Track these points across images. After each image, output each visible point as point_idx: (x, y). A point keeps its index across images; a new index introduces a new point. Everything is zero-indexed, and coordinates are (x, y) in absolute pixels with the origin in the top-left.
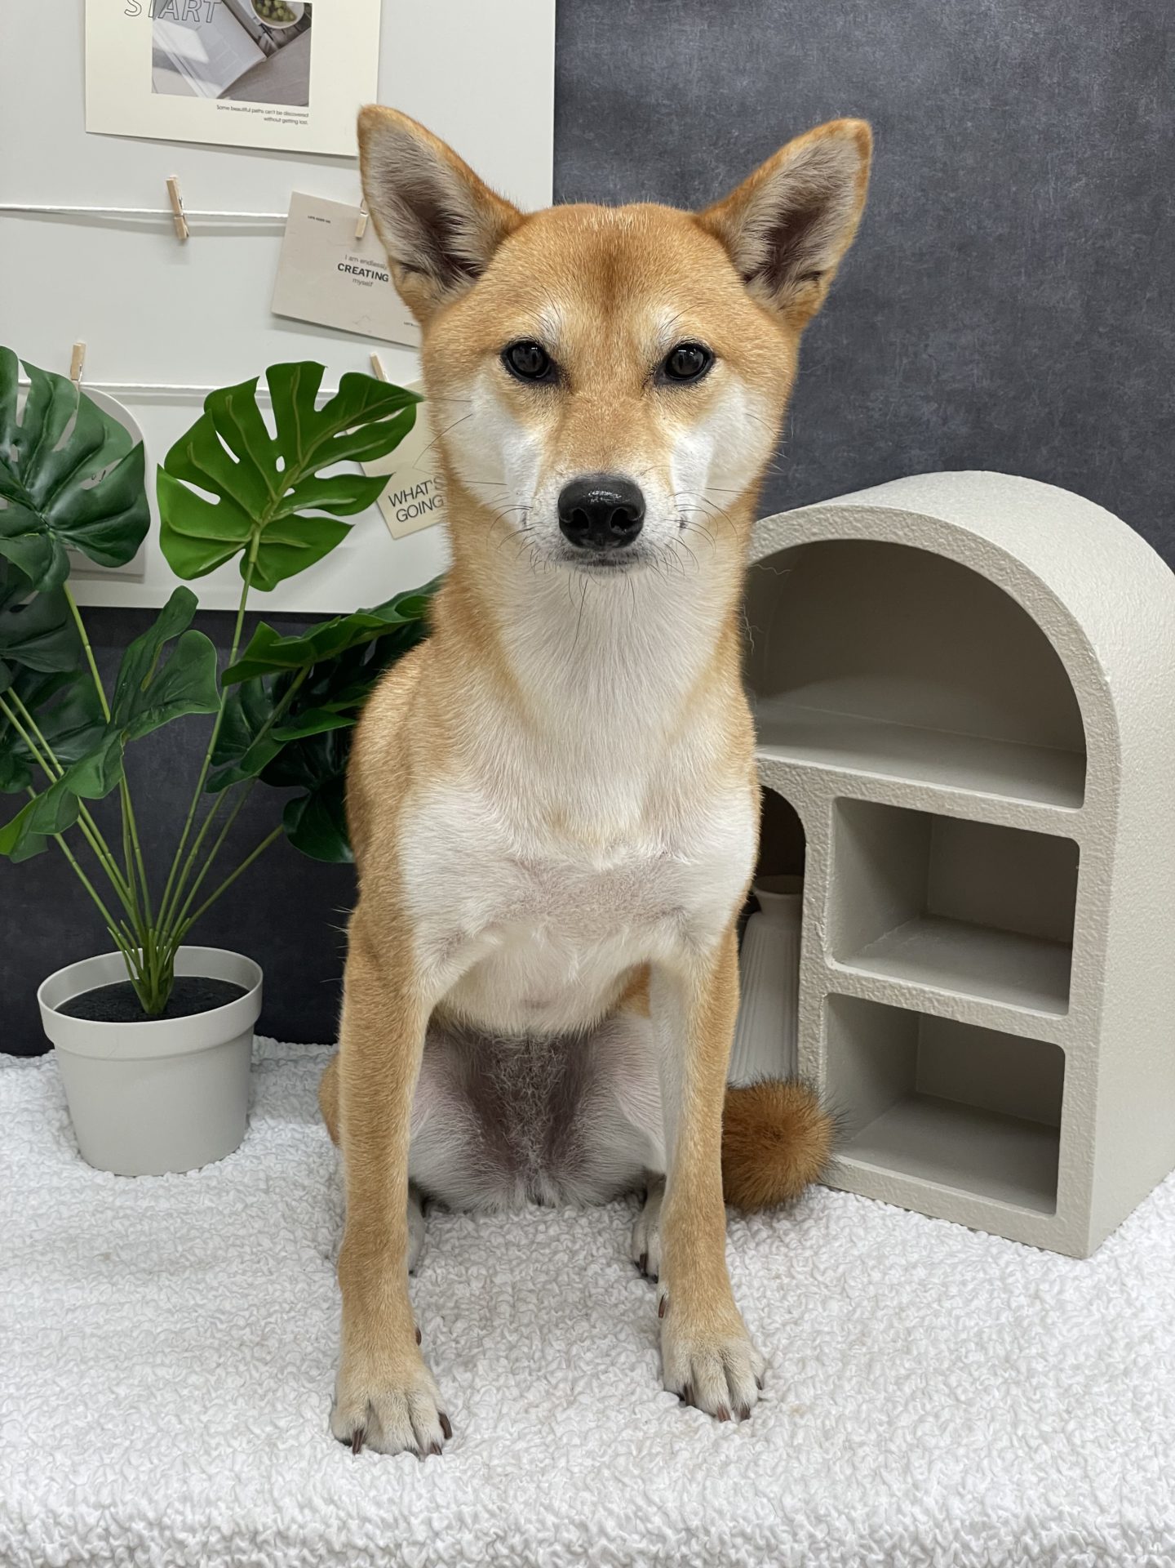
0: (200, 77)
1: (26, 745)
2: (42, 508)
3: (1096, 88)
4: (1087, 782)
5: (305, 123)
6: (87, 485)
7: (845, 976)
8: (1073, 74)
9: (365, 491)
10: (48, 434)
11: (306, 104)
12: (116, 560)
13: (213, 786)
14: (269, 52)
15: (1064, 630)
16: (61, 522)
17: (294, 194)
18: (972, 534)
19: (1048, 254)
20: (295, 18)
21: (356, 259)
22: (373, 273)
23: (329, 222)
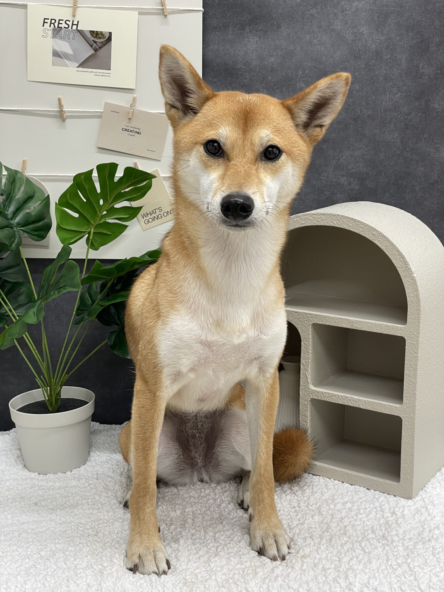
0: (70, 60)
1: (5, 310)
2: (11, 219)
3: (403, 60)
4: (408, 315)
5: (109, 76)
6: (28, 211)
7: (317, 392)
8: (395, 55)
9: (133, 213)
10: (14, 192)
11: (110, 69)
12: (39, 239)
13: (77, 323)
14: (96, 50)
15: (398, 257)
16: (18, 224)
17: (106, 103)
18: (362, 222)
19: (387, 122)
20: (105, 38)
21: (129, 126)
22: (135, 131)
23: (118, 113)
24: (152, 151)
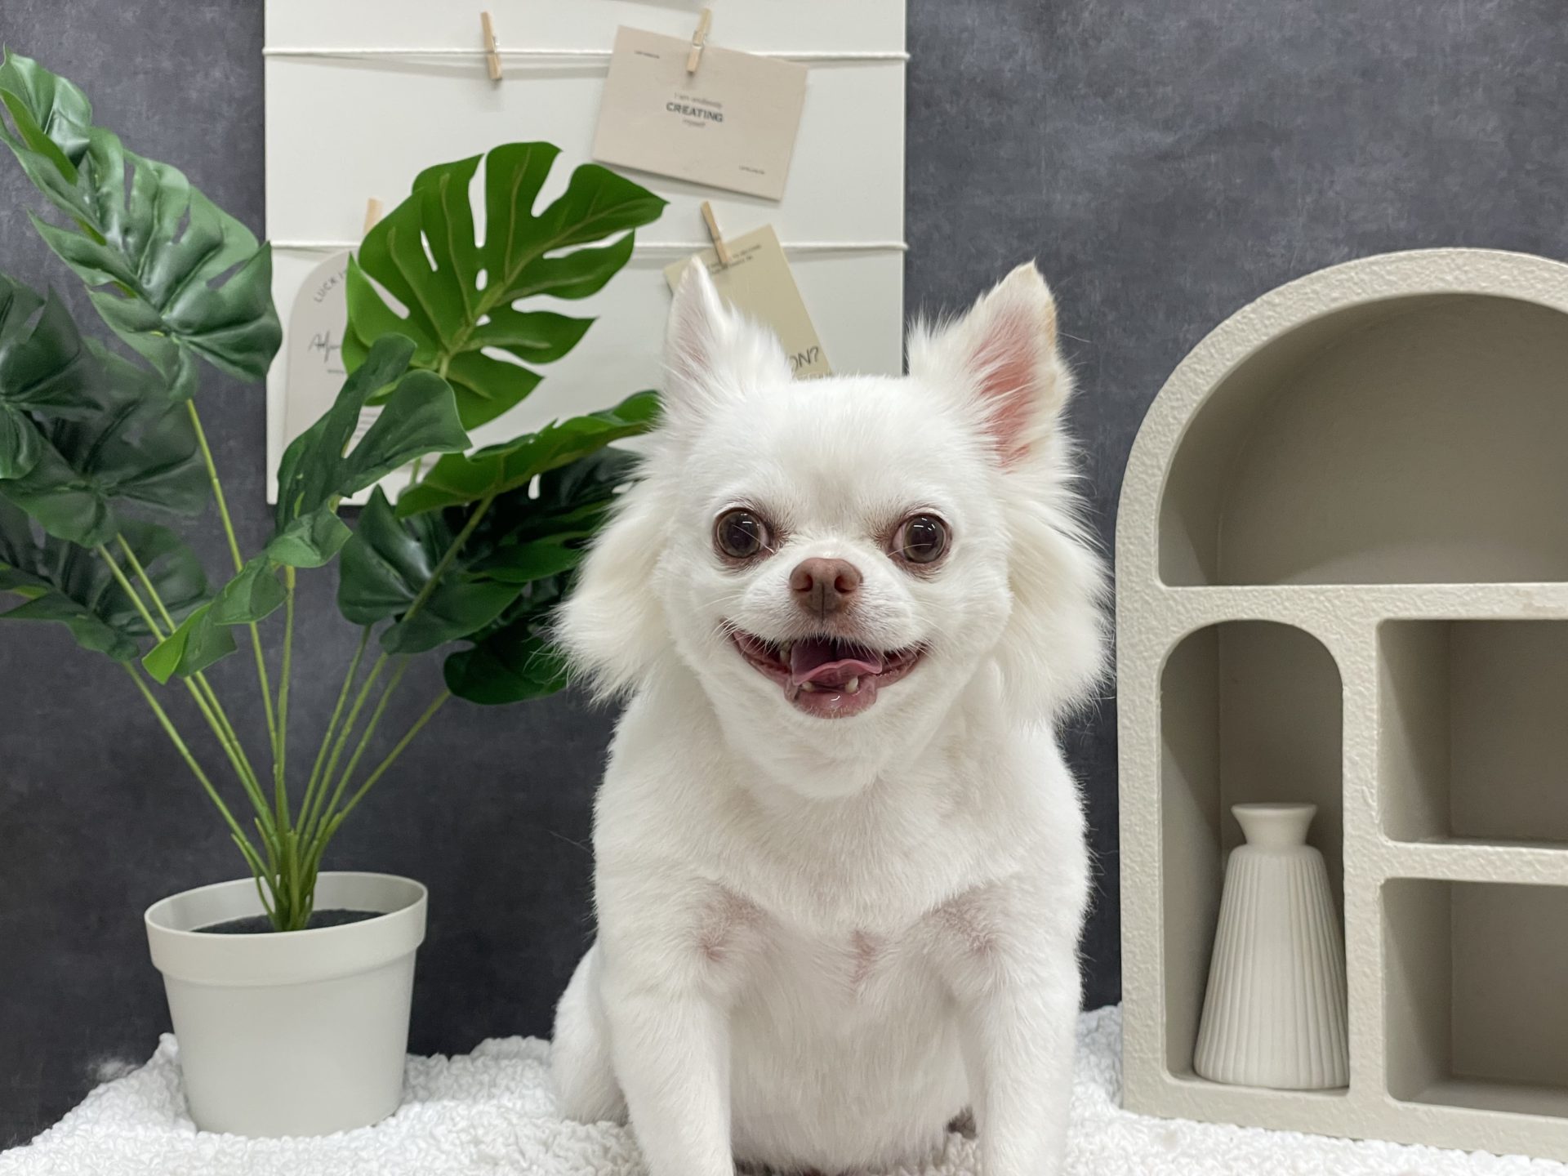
17: (621, 28)
19: (1462, 81)
21: (688, 98)
22: (705, 112)
23: (658, 57)
24: (756, 171)
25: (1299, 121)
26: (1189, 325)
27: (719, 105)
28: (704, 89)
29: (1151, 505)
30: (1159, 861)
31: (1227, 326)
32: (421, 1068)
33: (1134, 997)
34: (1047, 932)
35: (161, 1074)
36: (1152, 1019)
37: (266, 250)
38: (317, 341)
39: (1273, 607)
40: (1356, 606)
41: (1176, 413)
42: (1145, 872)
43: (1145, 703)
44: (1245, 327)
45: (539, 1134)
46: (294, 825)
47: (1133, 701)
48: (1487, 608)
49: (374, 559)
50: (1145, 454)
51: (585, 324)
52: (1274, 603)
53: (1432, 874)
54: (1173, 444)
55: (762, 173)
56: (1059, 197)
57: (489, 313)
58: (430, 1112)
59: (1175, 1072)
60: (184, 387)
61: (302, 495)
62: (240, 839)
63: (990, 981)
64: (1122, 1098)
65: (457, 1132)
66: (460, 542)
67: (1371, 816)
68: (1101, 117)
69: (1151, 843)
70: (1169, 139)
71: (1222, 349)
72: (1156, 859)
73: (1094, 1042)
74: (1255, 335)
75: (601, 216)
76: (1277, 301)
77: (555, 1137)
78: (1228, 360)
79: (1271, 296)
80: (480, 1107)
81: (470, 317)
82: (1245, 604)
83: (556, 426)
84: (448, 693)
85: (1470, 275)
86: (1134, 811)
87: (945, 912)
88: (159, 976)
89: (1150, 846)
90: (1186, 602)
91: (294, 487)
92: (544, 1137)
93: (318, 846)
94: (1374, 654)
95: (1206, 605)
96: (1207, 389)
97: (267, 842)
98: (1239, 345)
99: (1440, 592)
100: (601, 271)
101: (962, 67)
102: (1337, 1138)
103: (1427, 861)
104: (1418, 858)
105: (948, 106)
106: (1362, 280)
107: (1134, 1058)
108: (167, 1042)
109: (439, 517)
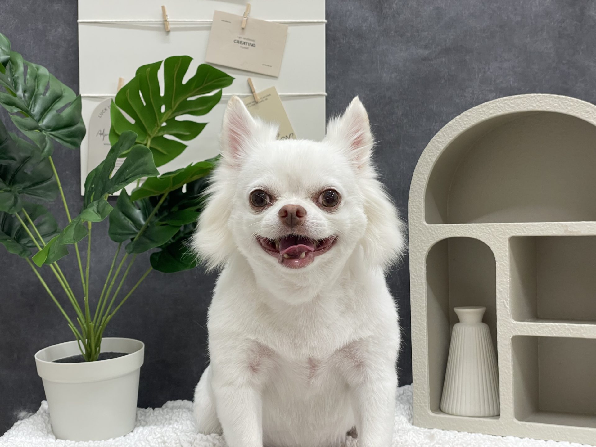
17: (216, 11)
21: (242, 38)
22: (249, 43)
23: (230, 22)
24: (268, 66)
25: (476, 45)
26: (435, 123)
27: (254, 41)
28: (248, 34)
29: (422, 193)
30: (426, 330)
31: (450, 124)
32: (143, 413)
33: (417, 382)
34: (384, 359)
35: (42, 417)
36: (424, 391)
37: (79, 98)
38: (100, 132)
39: (469, 232)
40: (501, 231)
41: (431, 157)
42: (421, 334)
43: (420, 269)
44: (457, 125)
45: (188, 439)
46: (92, 320)
47: (416, 268)
48: (551, 231)
49: (123, 217)
50: (419, 173)
51: (204, 125)
52: (469, 230)
53: (530, 334)
54: (430, 170)
55: (271, 66)
56: (385, 75)
57: (166, 122)
58: (146, 430)
59: (433, 410)
60: (47, 151)
61: (94, 193)
62: (71, 325)
63: (362, 378)
64: (413, 421)
65: (157, 438)
66: (156, 209)
67: (507, 312)
68: (400, 45)
69: (423, 323)
70: (427, 52)
71: (447, 133)
72: (425, 329)
73: (402, 399)
74: (461, 128)
75: (209, 84)
76: (469, 114)
77: (195, 440)
78: (451, 137)
79: (467, 113)
80: (166, 429)
81: (159, 124)
82: (458, 231)
83: (192, 165)
84: (152, 268)
85: (543, 104)
86: (416, 310)
87: (344, 350)
88: (40, 379)
89: (422, 324)
90: (435, 230)
91: (91, 190)
92: (190, 440)
93: (102, 328)
94: (508, 250)
95: (443, 231)
96: (442, 148)
97: (82, 327)
98: (455, 131)
99: (532, 226)
100: (209, 105)
101: (347, 26)
102: (495, 436)
103: (529, 329)
104: (525, 328)
105: (342, 41)
106: (502, 106)
107: (417, 405)
108: (44, 404)
109: (147, 200)
